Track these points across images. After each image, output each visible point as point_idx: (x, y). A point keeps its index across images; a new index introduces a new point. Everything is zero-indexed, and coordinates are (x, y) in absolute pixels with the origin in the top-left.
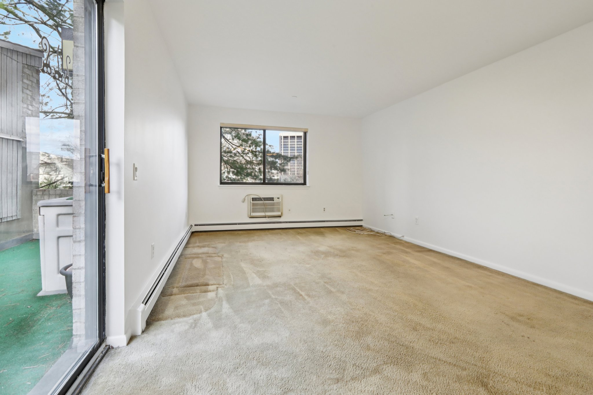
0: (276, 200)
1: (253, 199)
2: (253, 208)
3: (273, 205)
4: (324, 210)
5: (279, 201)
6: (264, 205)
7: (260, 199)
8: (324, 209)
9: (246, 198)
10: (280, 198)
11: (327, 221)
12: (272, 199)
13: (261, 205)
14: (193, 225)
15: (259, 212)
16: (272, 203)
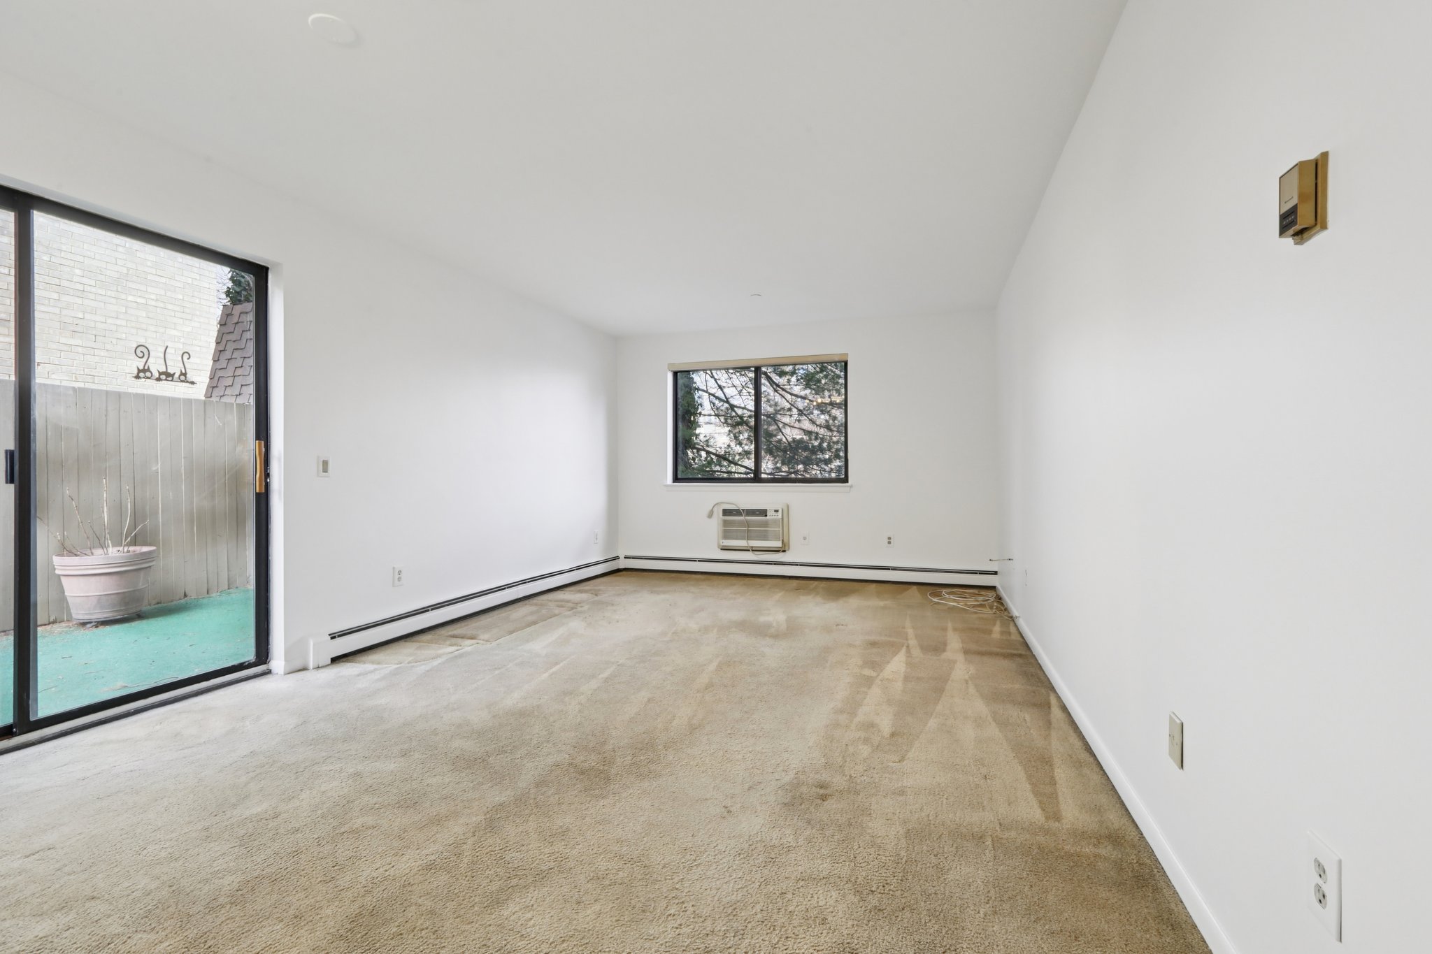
0: (771, 516)
1: (726, 512)
2: (725, 531)
3: (766, 524)
4: (889, 543)
5: (776, 517)
6: (748, 524)
7: (737, 512)
8: (889, 538)
9: (715, 509)
10: (780, 511)
11: (894, 569)
12: (763, 513)
13: (741, 524)
14: (622, 557)
15: (737, 538)
16: (762, 521)
